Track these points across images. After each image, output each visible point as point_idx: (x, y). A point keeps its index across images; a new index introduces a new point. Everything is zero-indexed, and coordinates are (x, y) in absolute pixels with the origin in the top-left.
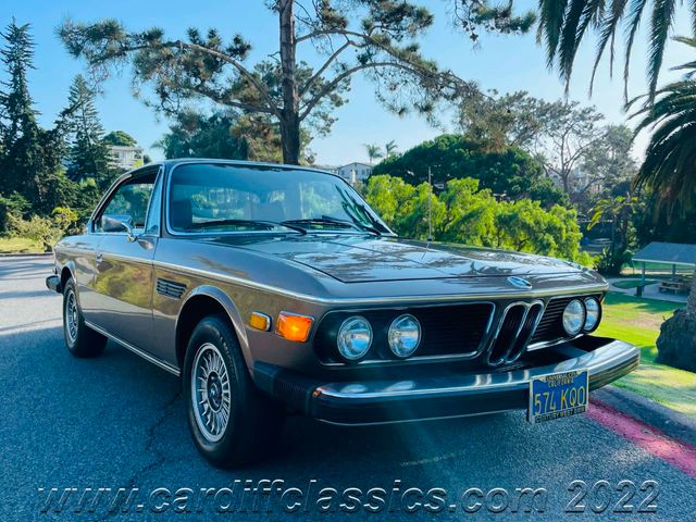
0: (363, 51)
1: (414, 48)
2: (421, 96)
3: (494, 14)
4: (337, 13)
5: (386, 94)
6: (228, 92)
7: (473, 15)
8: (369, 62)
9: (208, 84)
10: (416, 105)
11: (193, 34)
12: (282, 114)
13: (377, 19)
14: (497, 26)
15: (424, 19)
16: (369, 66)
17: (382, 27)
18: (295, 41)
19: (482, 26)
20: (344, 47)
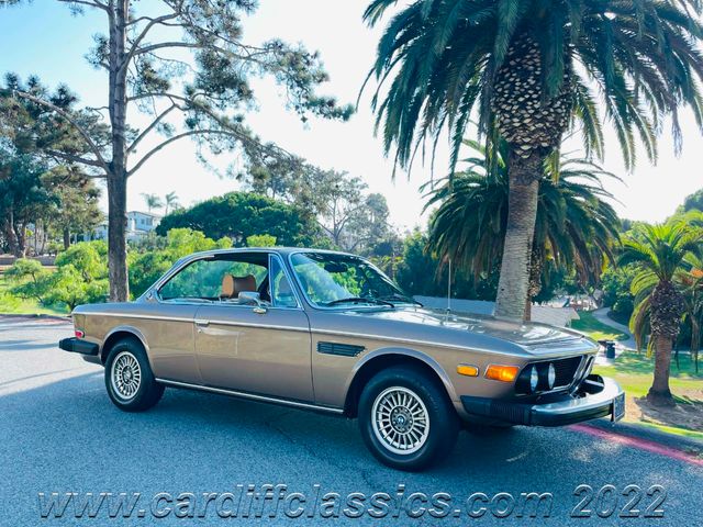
0: (190, 115)
1: (239, 119)
3: (322, 103)
4: (162, 76)
5: (209, 156)
7: (303, 100)
8: (196, 128)
11: (12, 79)
12: (111, 167)
13: (201, 87)
14: (321, 112)
15: (244, 92)
16: (196, 132)
17: (205, 95)
18: (127, 100)
19: (311, 110)
20: (170, 109)
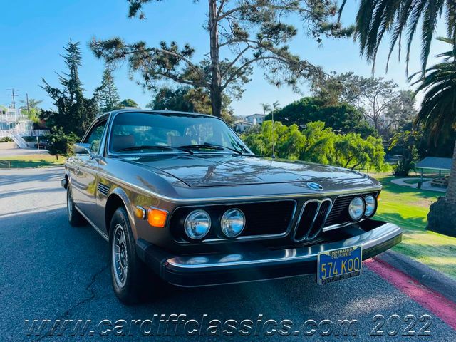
0: (257, 51)
1: (286, 48)
2: (289, 75)
3: (331, 27)
5: (270, 75)
6: (182, 75)
7: (318, 28)
8: (260, 57)
9: (172, 72)
10: (286, 80)
11: (163, 44)
12: (212, 87)
13: (265, 33)
14: (333, 34)
15: (291, 32)
16: (260, 59)
17: (268, 37)
18: (219, 46)
19: (324, 34)
20: (247, 49)
